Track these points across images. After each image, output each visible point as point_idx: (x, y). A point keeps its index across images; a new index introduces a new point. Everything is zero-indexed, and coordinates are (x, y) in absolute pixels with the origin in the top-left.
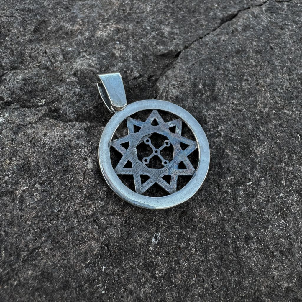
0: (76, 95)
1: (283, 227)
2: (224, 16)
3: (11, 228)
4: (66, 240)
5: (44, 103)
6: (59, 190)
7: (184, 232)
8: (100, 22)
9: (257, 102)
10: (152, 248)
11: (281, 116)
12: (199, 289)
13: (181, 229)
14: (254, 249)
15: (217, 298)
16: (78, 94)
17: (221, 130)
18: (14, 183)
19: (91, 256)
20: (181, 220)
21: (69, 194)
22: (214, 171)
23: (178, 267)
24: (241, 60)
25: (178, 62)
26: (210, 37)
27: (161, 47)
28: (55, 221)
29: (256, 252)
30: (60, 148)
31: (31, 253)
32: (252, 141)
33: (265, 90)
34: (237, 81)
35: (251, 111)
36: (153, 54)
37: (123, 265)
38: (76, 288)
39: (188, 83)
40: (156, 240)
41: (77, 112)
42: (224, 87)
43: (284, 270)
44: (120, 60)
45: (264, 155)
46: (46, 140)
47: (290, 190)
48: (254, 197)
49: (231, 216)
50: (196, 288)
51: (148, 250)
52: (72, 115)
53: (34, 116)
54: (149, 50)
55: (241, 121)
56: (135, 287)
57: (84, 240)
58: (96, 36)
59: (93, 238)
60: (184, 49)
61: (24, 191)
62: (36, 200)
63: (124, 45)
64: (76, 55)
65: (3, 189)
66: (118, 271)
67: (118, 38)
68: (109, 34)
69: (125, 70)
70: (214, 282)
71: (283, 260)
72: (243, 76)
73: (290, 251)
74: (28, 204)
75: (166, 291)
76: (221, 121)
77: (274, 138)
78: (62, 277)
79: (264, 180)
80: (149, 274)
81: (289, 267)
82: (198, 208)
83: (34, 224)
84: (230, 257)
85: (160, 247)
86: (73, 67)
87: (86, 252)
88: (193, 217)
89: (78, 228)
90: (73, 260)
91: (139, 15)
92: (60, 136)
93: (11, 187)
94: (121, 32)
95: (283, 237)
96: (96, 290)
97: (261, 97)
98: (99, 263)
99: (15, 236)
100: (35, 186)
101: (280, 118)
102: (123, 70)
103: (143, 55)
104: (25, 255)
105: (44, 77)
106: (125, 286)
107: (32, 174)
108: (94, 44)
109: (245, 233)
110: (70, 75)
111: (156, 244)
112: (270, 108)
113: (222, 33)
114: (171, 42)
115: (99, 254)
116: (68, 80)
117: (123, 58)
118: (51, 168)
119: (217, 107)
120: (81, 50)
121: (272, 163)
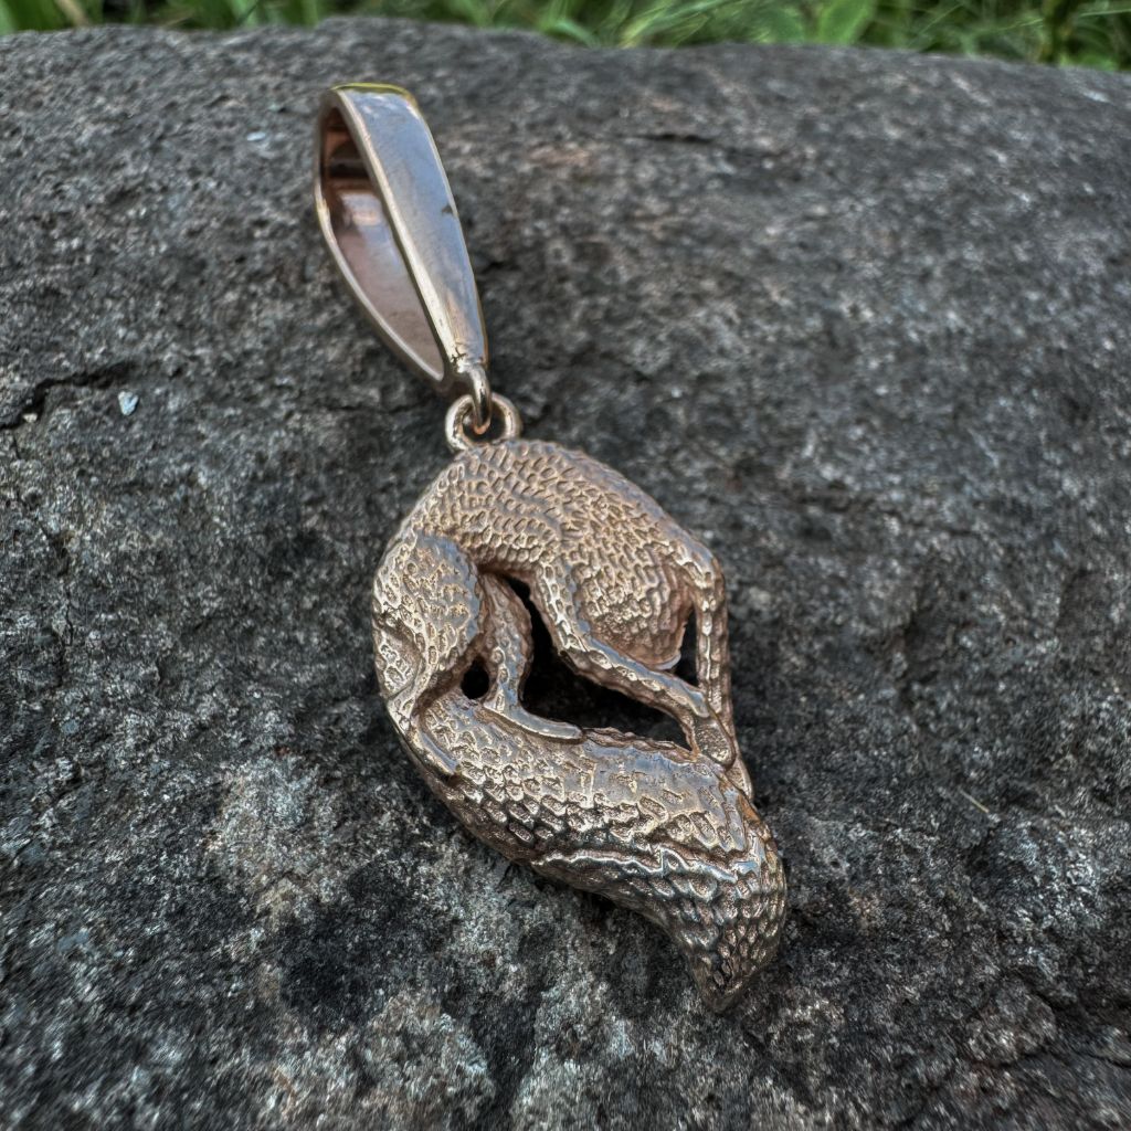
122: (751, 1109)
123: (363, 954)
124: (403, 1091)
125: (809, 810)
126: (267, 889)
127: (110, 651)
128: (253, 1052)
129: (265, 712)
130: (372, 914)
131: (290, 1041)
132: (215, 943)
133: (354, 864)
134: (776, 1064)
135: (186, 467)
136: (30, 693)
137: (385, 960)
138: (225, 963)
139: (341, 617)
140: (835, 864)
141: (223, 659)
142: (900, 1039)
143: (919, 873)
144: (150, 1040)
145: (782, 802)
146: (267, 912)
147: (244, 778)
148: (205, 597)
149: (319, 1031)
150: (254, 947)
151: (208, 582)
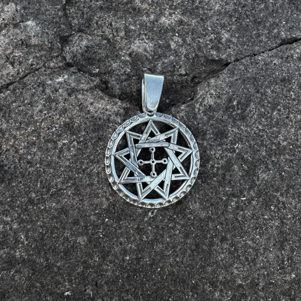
0: (126, 74)
1: (256, 241)
2: (286, 37)
3: (49, 168)
4: (86, 191)
5: (97, 71)
6: (90, 152)
7: (175, 216)
8: (167, 8)
9: (279, 134)
10: (146, 219)
11: (296, 153)
12: (172, 260)
13: (174, 213)
14: (226, 249)
15: (182, 271)
16: (128, 74)
17: (237, 148)
18: (59, 135)
19: (100, 209)
20: (177, 207)
21: (97, 158)
22: (217, 178)
23: (162, 239)
24: (282, 89)
25: (224, 73)
26: (263, 56)
27: (214, 53)
28: (81, 174)
29: (226, 251)
30: (100, 119)
31: (58, 191)
32: (260, 165)
33: (292, 125)
34: (270, 108)
35: (271, 140)
36: (205, 56)
37: (121, 223)
38: (84, 226)
39: (225, 96)
40: (152, 215)
41: (122, 89)
42: (256, 110)
43: (243, 272)
44: (173, 54)
45: (265, 181)
46: (91, 109)
47: (275, 216)
48: (242, 210)
49: (218, 218)
50: (170, 259)
51: (143, 220)
52: (117, 92)
53: (87, 84)
54: (202, 52)
55: (257, 146)
56: (125, 241)
57: (99, 195)
58: (159, 22)
59: (105, 196)
60: (235, 61)
61: (64, 144)
62: (71, 154)
63: (181, 39)
64: (137, 36)
65: (50, 137)
66: (117, 226)
67: (179, 30)
68: (172, 23)
69: (175, 64)
70: (185, 260)
71: (245, 264)
72: (278, 105)
73: (253, 260)
74: (65, 155)
75: (146, 252)
76: (241, 140)
77: (280, 169)
78: (75, 216)
79: (256, 200)
80: (139, 236)
81: (248, 271)
82: (193, 202)
83: (66, 171)
84: (204, 247)
85: (153, 221)
86: (130, 47)
87: (97, 204)
88: (187, 208)
89: (96, 186)
90: (87, 207)
91: (206, 11)
92: (103, 108)
93: (56, 137)
94: (183, 25)
95: (252, 248)
96: (97, 233)
97: (285, 131)
98: (104, 215)
99: (50, 175)
100: (74, 143)
101: (294, 155)
102: (173, 64)
103: (196, 54)
104: (54, 191)
105: (104, 49)
106: (118, 238)
107: (73, 132)
108: (155, 29)
109: (223, 234)
110: (126, 54)
111: (150, 217)
112: (289, 142)
113: (276, 56)
114: (225, 50)
115: (107, 209)
116: (123, 58)
117: (177, 52)
118: (89, 133)
119: (242, 127)
120: (142, 32)
121: (270, 189)
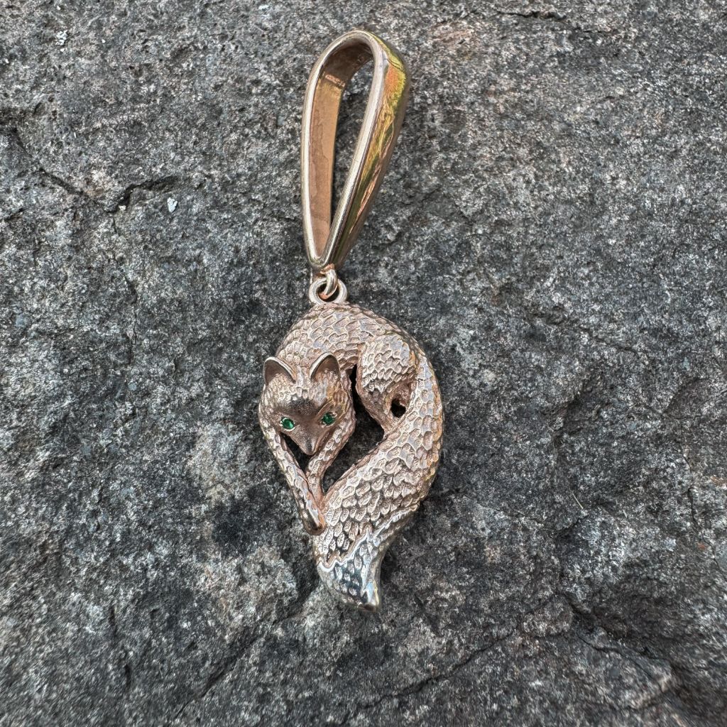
122: (409, 631)
123: (250, 524)
124: (258, 588)
125: (478, 500)
126: (211, 487)
127: (152, 350)
128: (197, 557)
129: (222, 398)
130: (257, 507)
131: (213, 556)
132: (186, 507)
133: (252, 483)
134: (426, 614)
135: (198, 252)
136: (116, 366)
137: (259, 529)
138: (190, 517)
139: (266, 350)
140: (483, 529)
141: (205, 364)
142: (490, 616)
143: (526, 541)
144: (156, 543)
145: (465, 492)
146: (210, 498)
147: (207, 432)
148: (200, 329)
149: (225, 555)
150: (203, 513)
151: (203, 321)
